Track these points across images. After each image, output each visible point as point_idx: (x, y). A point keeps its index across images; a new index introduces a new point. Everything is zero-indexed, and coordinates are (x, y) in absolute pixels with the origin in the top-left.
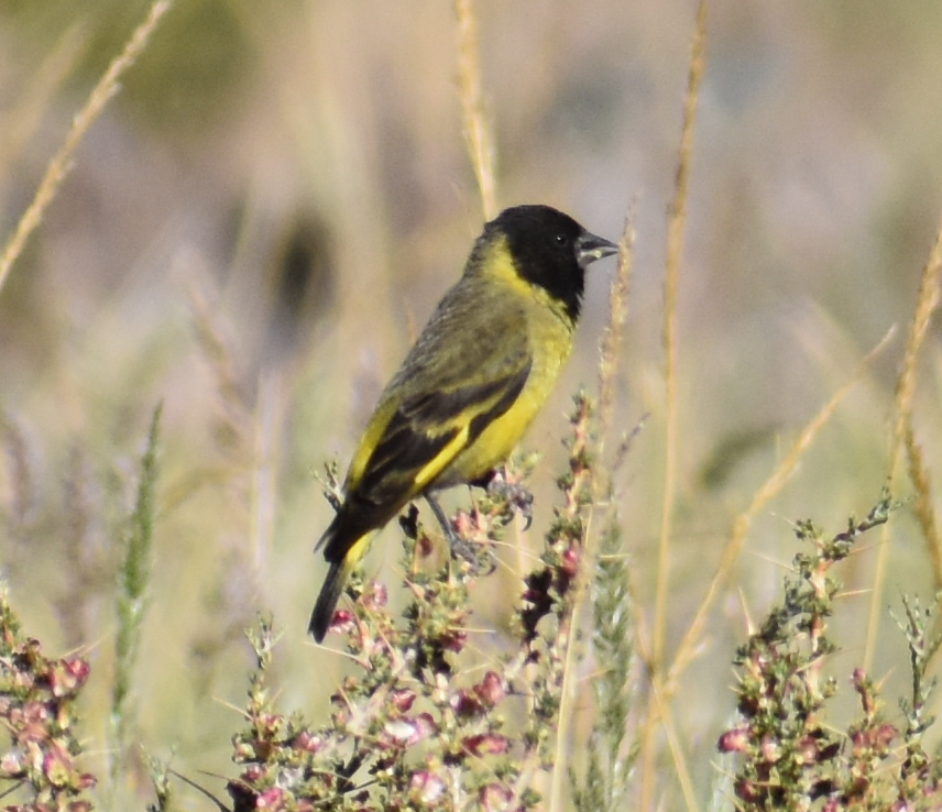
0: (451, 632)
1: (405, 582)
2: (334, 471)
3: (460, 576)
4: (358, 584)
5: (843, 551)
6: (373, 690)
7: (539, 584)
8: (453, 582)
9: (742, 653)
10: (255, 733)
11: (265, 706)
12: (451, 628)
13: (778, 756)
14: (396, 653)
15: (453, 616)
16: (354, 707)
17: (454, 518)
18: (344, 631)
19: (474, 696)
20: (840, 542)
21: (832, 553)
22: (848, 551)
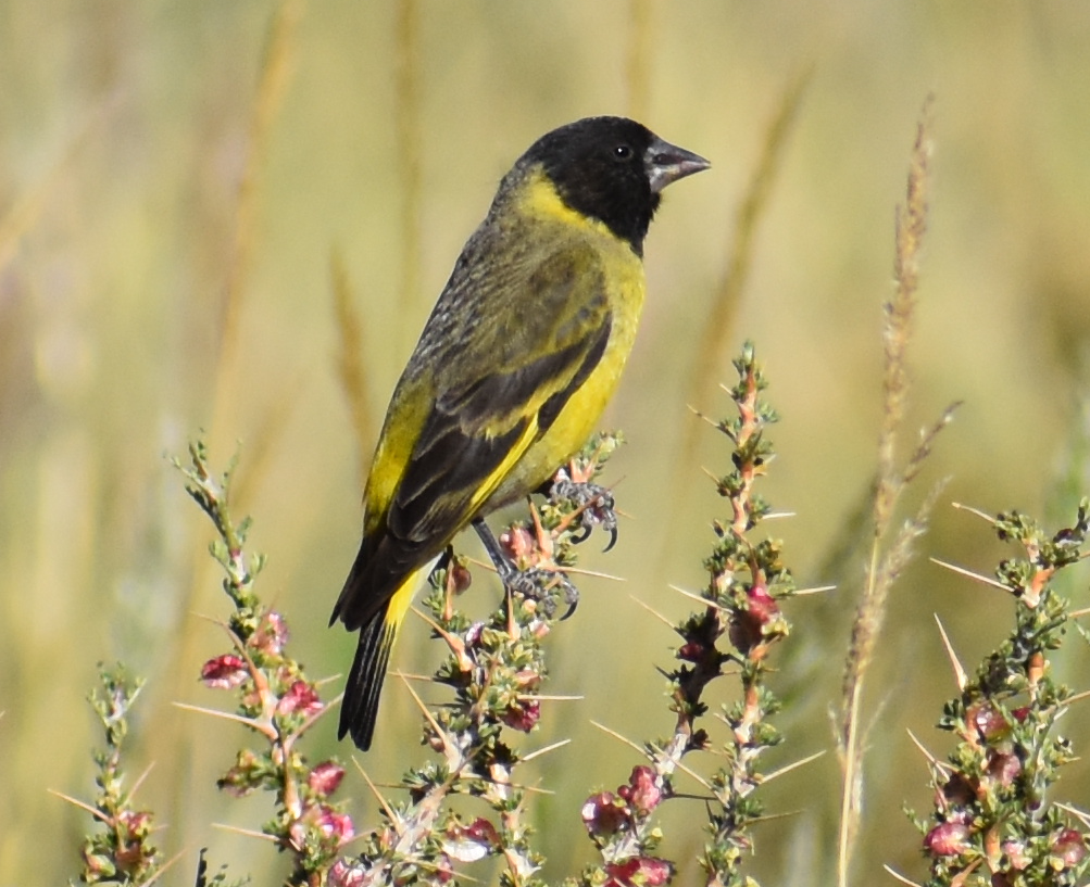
0: (518, 702)
1: (435, 630)
2: (203, 458)
3: (524, 622)
4: (250, 617)
5: (1069, 555)
6: (418, 795)
7: (700, 633)
8: (515, 630)
9: (950, 712)
10: (114, 839)
11: (123, 797)
12: (521, 697)
13: (1029, 861)
14: (448, 739)
15: (523, 679)
16: (399, 821)
17: (506, 538)
18: (233, 685)
19: (620, 803)
20: (1064, 541)
21: (1054, 558)
22: (1077, 554)
